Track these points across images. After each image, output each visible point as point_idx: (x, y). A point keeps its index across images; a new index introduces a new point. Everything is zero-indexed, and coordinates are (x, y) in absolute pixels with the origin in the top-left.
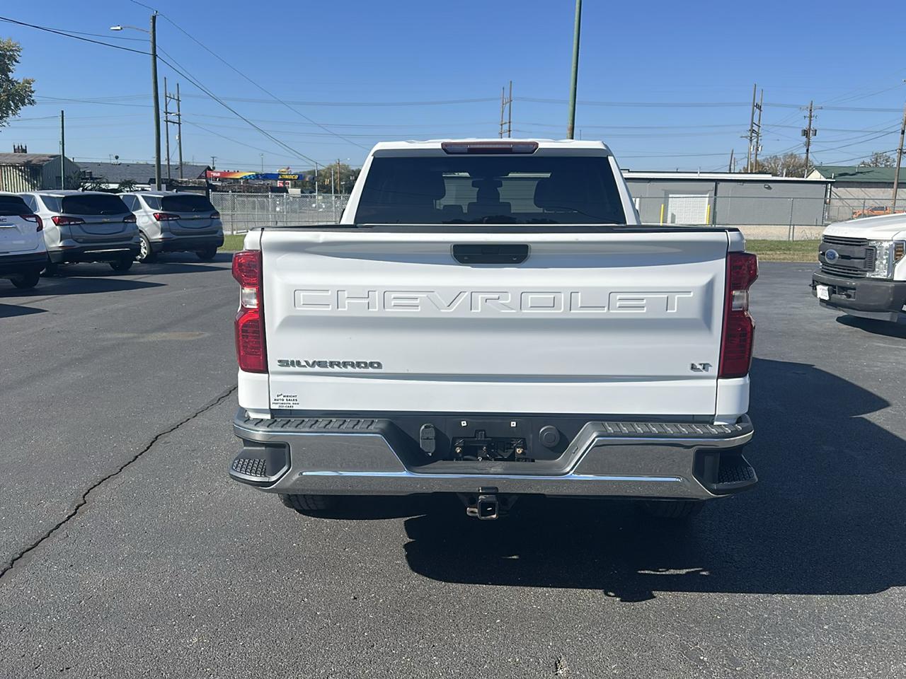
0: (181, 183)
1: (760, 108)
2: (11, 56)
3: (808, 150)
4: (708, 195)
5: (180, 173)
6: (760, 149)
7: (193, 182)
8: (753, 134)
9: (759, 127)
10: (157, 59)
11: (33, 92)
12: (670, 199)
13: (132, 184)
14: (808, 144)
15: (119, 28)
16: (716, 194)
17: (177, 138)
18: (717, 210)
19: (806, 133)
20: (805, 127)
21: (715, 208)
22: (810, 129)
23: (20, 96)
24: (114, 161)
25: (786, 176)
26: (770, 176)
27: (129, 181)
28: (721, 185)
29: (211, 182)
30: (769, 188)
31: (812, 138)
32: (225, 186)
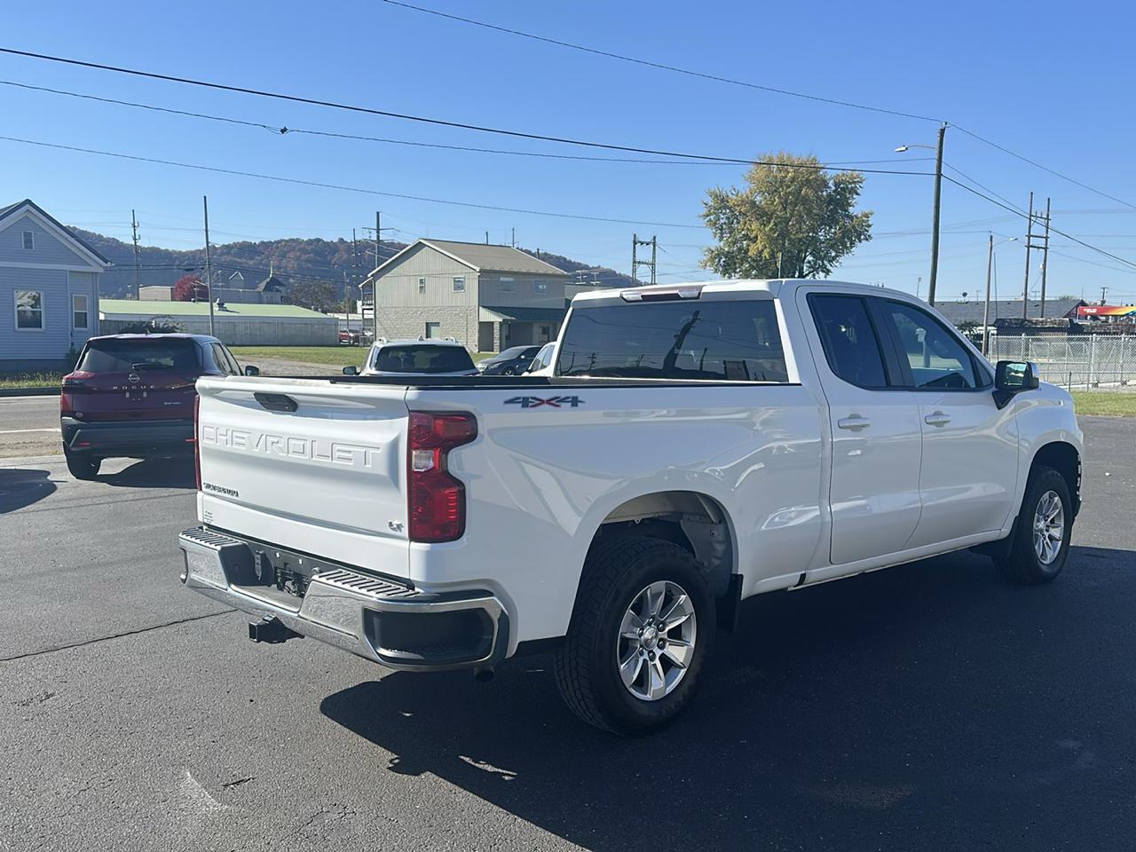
0: (1036, 324)
2: (852, 188)
5: (1040, 310)
7: (1051, 322)
10: (942, 178)
11: (870, 226)
13: (973, 326)
15: (904, 148)
17: (1041, 267)
23: (856, 231)
24: (962, 299)
27: (970, 323)
29: (1076, 321)
32: (1096, 326)
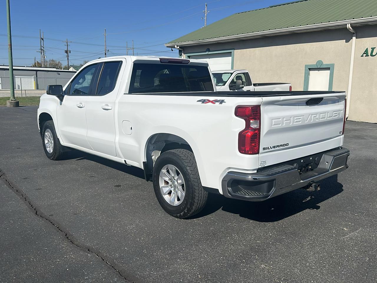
1: (43, 39)
3: (68, 59)
4: (33, 77)
6: (45, 57)
8: (42, 51)
9: (44, 48)
12: (16, 79)
14: (68, 56)
16: (37, 77)
18: (38, 83)
19: (66, 52)
20: (66, 49)
21: (37, 83)
22: (68, 50)
25: (63, 69)
26: (55, 69)
28: (38, 72)
30: (59, 74)
31: (69, 54)
